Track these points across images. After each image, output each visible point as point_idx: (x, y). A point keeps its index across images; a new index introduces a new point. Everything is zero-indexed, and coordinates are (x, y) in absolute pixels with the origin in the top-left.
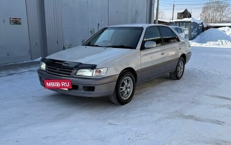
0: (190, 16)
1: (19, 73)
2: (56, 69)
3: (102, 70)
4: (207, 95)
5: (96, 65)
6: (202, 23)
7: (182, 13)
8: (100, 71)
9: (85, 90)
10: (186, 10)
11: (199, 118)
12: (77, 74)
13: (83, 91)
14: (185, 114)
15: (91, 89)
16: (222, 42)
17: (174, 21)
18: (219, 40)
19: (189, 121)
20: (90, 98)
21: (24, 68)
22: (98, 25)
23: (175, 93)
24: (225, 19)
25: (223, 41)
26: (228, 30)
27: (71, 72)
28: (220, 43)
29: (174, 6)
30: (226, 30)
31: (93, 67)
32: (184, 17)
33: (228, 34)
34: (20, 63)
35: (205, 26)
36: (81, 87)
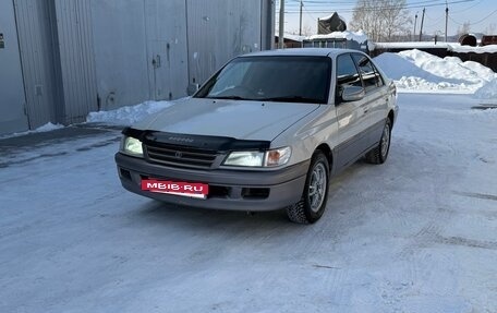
0: (344, 28)
1: (21, 162)
2: (173, 154)
3: (281, 152)
4: (455, 192)
5: (269, 142)
6: (366, 43)
7: (327, 21)
8: (277, 153)
9: (245, 197)
10: (336, 14)
11: (476, 242)
12: (226, 163)
13: (241, 199)
14: (444, 235)
15: (261, 193)
16: (410, 81)
17: (312, 38)
18: (404, 78)
19: (462, 249)
20: (253, 213)
21: (27, 151)
22: (168, 46)
23: (397, 193)
24: (397, 33)
25: (412, 78)
26: (418, 56)
27: (213, 158)
28: (406, 83)
29: (302, 5)
30: (414, 57)
31: (262, 146)
32: (333, 30)
33: (418, 63)
34: (6, 137)
35: (371, 48)
36: (237, 190)
